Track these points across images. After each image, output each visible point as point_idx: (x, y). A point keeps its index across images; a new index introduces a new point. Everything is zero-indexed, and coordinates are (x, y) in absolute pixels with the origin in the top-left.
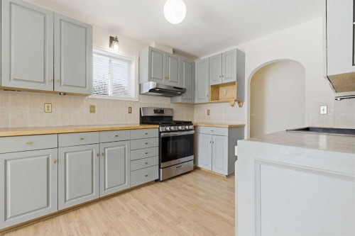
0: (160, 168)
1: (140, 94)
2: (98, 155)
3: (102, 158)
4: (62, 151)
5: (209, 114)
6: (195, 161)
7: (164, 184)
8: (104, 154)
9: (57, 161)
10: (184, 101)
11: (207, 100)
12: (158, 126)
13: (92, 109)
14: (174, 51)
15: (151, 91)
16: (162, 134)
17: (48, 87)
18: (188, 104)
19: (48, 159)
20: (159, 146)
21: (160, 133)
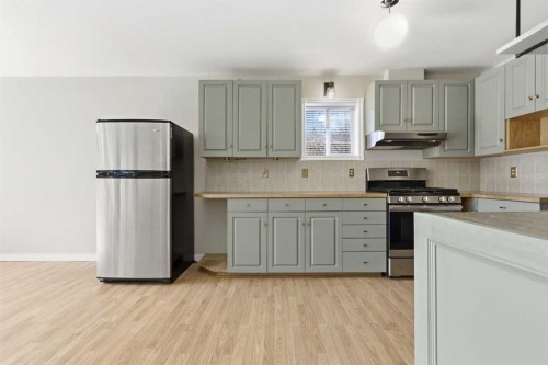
0: (388, 256)
1: (366, 149)
2: (304, 224)
3: (308, 228)
4: (271, 215)
5: (514, 176)
7: (395, 282)
8: (310, 224)
9: (266, 224)
10: (445, 155)
11: (500, 148)
12: (385, 195)
13: (305, 173)
14: (428, 73)
15: (378, 144)
16: (391, 207)
17: (262, 154)
18: (459, 158)
19: (260, 221)
20: (387, 225)
21: (388, 204)
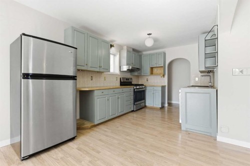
0: (134, 105)
1: (120, 71)
5: (147, 81)
6: (145, 102)
7: (135, 112)
9: (108, 100)
10: (137, 74)
11: (149, 74)
12: (133, 86)
13: (105, 79)
17: (98, 69)
